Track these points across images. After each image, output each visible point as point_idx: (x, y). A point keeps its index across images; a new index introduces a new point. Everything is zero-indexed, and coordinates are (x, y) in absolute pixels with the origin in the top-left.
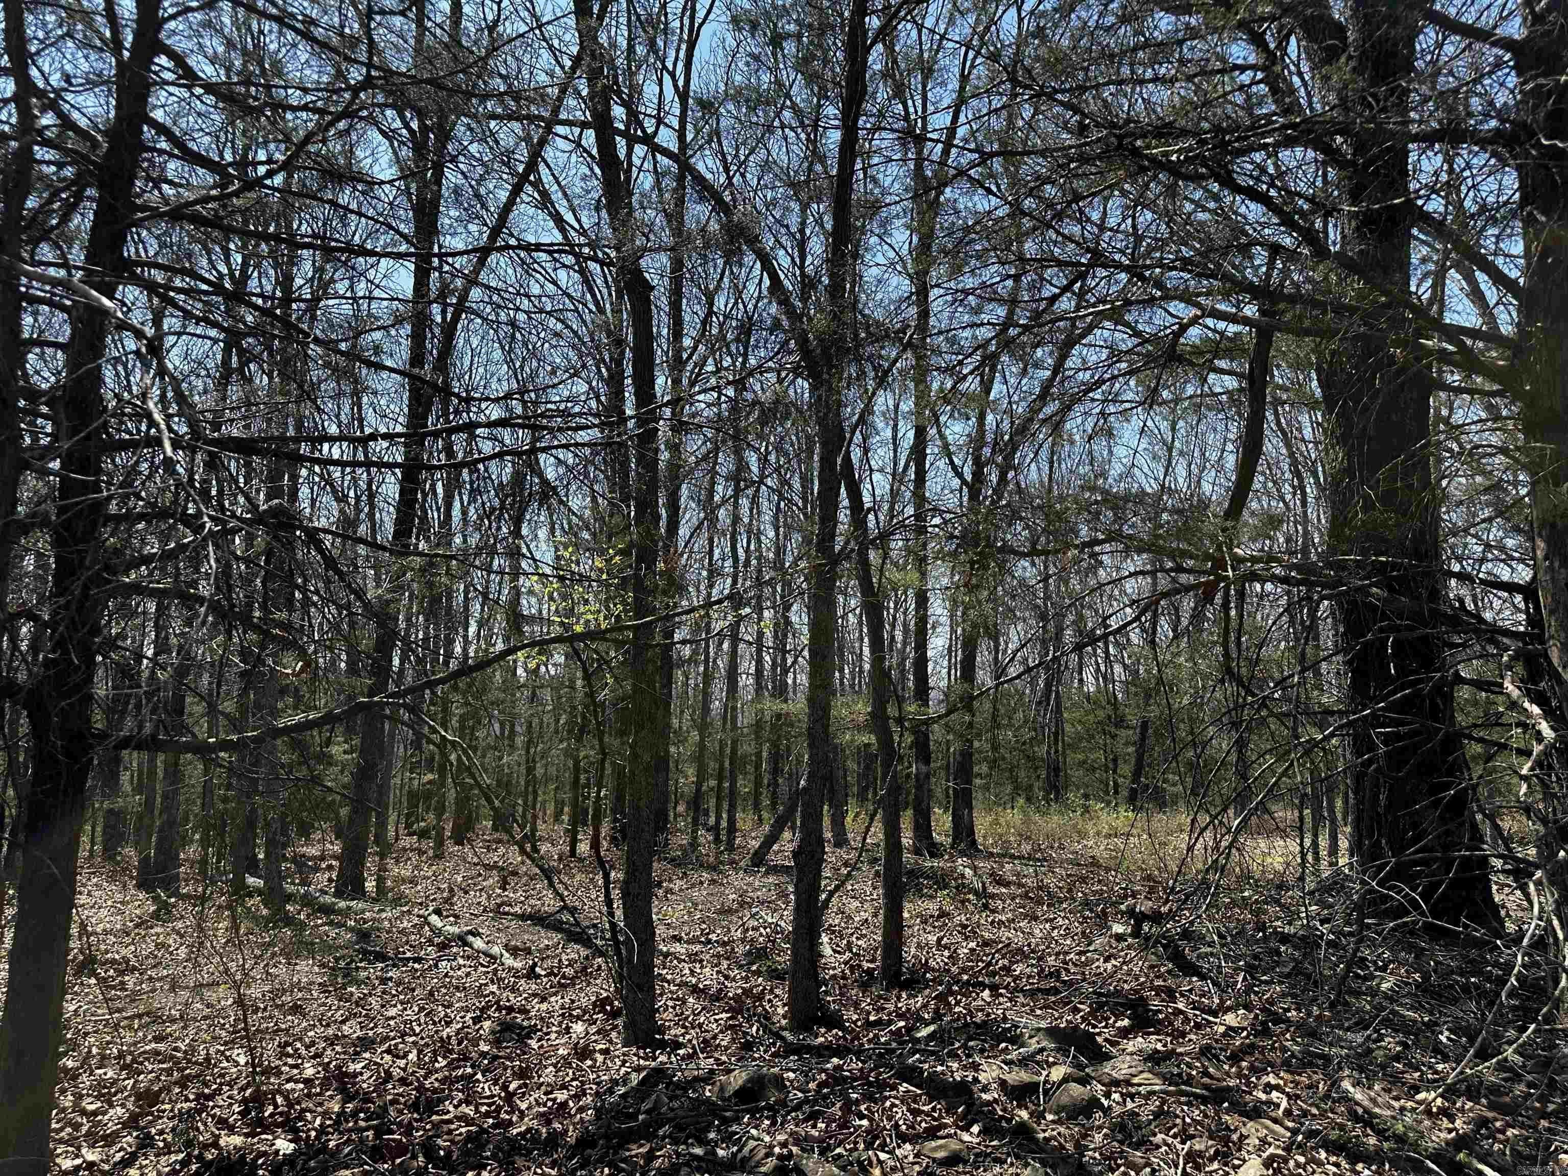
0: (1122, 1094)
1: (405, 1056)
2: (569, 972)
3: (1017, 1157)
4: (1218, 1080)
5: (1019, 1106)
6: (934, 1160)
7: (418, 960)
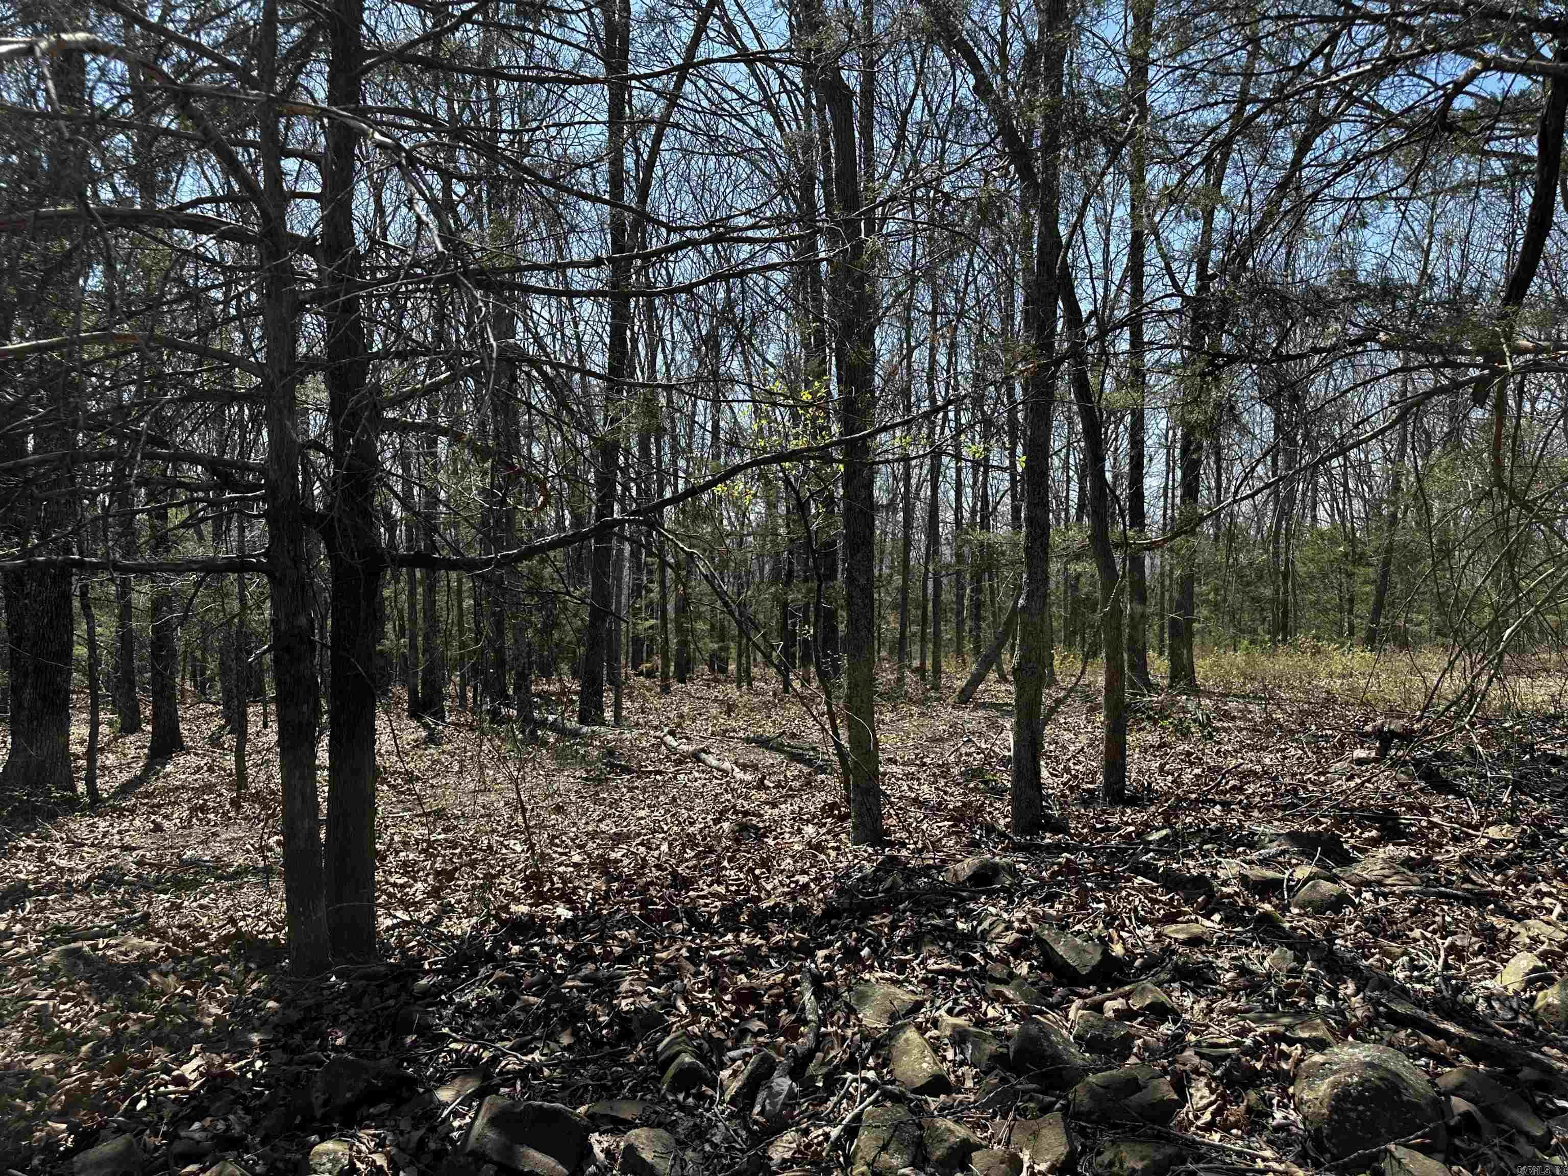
0: (1375, 894)
1: (658, 847)
2: (796, 784)
3: (1263, 941)
4: (1482, 886)
5: (1262, 900)
6: (1176, 940)
7: (659, 773)
